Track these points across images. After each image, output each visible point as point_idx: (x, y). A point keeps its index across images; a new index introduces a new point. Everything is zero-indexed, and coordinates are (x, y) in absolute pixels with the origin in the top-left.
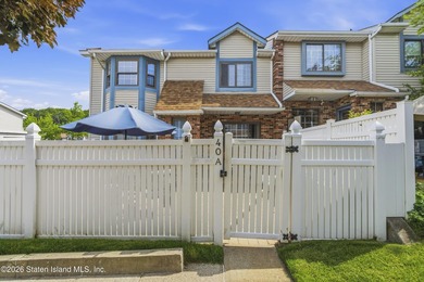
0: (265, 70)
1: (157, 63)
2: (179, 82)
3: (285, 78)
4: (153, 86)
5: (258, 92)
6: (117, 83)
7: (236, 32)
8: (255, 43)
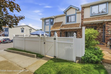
0: (79, 16)
1: (53, 19)
2: (57, 23)
3: (84, 18)
4: (52, 24)
5: (77, 23)
6: (46, 24)
7: (71, 8)
8: (76, 9)
